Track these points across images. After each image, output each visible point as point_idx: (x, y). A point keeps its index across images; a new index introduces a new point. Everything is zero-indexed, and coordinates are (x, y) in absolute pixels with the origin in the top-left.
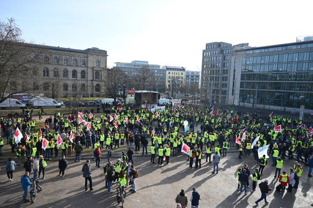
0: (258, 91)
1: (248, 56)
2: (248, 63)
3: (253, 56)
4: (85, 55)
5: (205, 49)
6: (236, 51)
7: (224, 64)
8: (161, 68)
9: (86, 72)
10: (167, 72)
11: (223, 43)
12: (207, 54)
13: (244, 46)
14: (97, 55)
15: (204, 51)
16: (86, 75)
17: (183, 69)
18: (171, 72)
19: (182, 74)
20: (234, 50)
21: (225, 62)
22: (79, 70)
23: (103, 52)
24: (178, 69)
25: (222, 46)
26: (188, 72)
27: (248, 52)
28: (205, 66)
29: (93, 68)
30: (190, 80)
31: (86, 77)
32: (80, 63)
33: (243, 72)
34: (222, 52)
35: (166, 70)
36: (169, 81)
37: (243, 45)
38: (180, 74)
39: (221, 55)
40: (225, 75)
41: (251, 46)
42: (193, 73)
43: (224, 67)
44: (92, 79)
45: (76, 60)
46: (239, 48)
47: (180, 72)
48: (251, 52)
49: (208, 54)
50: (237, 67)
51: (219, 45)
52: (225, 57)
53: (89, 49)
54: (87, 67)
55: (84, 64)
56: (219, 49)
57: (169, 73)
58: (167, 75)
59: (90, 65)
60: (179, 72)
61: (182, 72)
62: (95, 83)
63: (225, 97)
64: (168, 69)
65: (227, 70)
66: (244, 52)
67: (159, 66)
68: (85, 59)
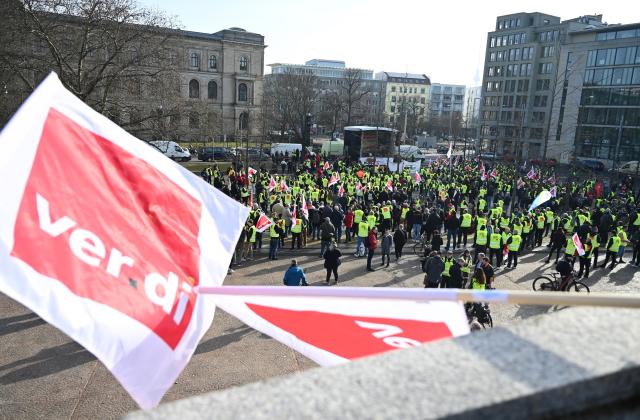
0: (623, 130)
1: (603, 47)
2: (602, 62)
3: (617, 45)
4: (218, 45)
5: (494, 29)
6: (573, 35)
7: (541, 65)
8: (374, 77)
9: (219, 85)
10: (389, 86)
11: (541, 15)
12: (499, 41)
13: (591, 22)
14: (244, 46)
15: (491, 36)
16: (219, 91)
17: (426, 81)
18: (398, 86)
19: (423, 91)
20: (569, 31)
21: (542, 60)
22: (204, 79)
23: (256, 39)
24: (414, 81)
25: (536, 23)
26: (437, 87)
27: (603, 37)
28: (491, 71)
29: (235, 74)
30: (441, 106)
31: (219, 95)
32: (206, 65)
33: (588, 85)
34: (536, 36)
35: (386, 82)
36: (393, 109)
37: (587, 19)
38: (419, 91)
39: (535, 44)
40: (542, 93)
41: (609, 23)
42: (448, 88)
43: (540, 72)
44: (231, 101)
45: (197, 57)
46: (581, 28)
47: (419, 87)
48: (611, 36)
49: (502, 43)
50: (573, 73)
51: (530, 19)
52: (543, 49)
53: (224, 31)
54: (222, 73)
55: (215, 67)
56: (529, 30)
57: (394, 89)
58: (389, 94)
59: (228, 69)
60: (416, 86)
61: (423, 86)
62: (239, 110)
63: (539, 145)
64: (390, 79)
65: (548, 81)
66: (592, 38)
67: (370, 73)
68: (217, 54)
